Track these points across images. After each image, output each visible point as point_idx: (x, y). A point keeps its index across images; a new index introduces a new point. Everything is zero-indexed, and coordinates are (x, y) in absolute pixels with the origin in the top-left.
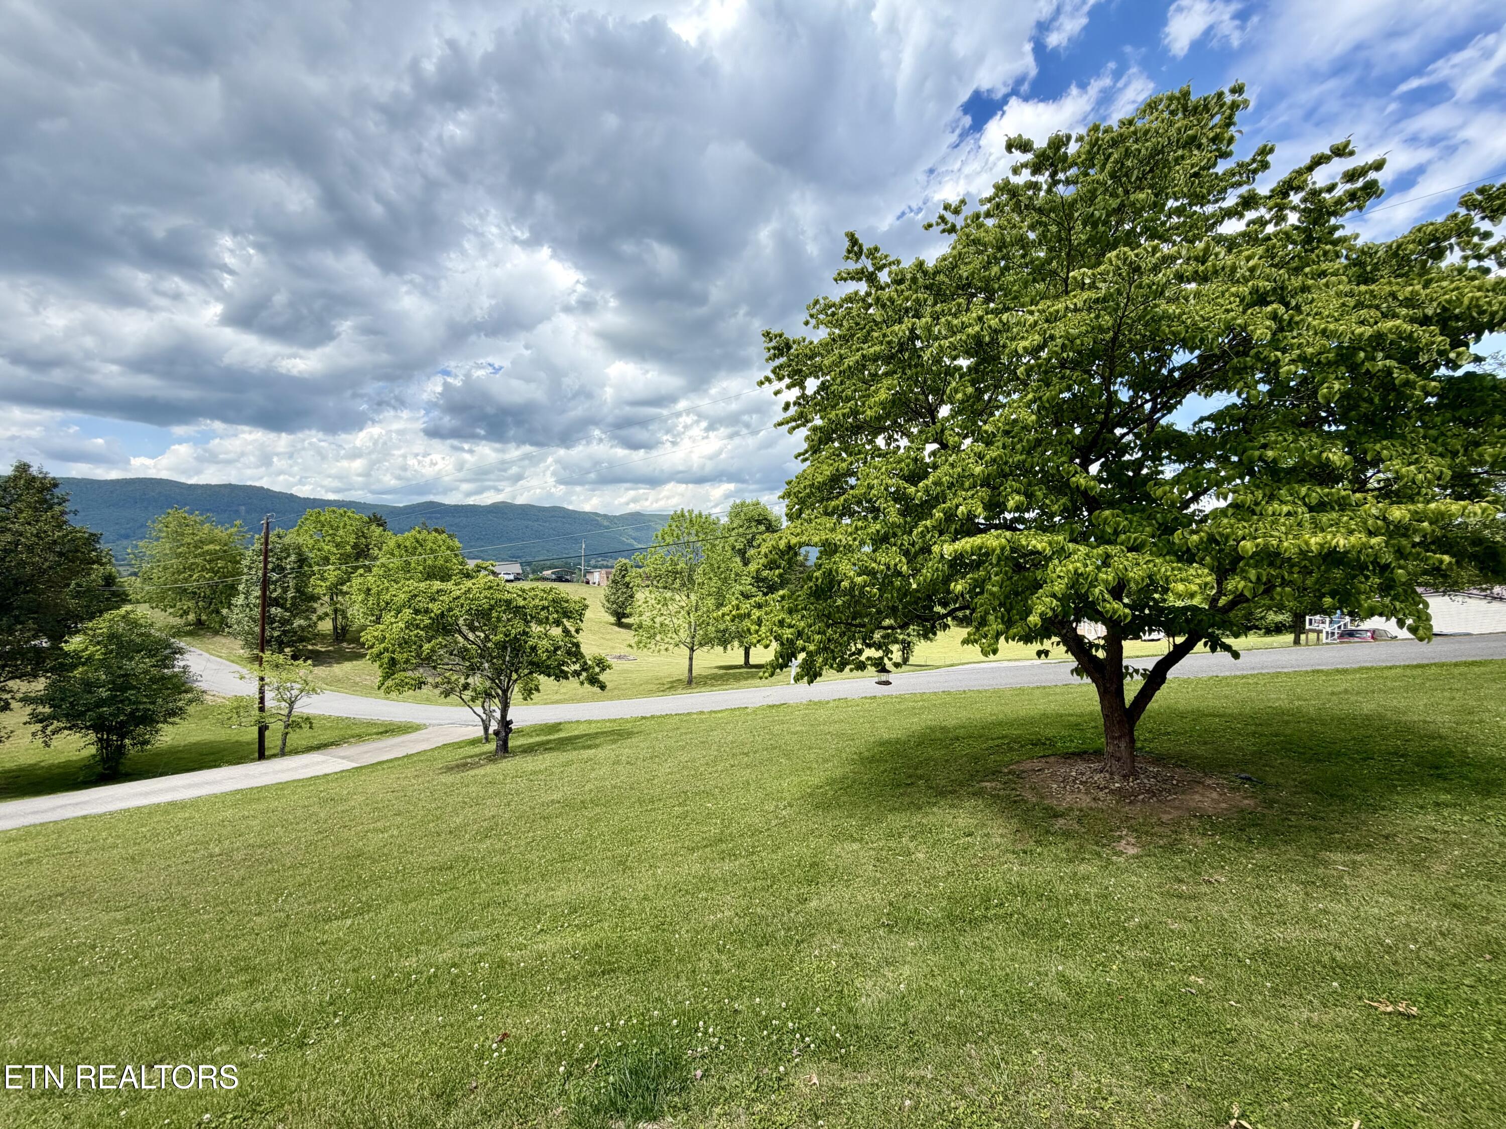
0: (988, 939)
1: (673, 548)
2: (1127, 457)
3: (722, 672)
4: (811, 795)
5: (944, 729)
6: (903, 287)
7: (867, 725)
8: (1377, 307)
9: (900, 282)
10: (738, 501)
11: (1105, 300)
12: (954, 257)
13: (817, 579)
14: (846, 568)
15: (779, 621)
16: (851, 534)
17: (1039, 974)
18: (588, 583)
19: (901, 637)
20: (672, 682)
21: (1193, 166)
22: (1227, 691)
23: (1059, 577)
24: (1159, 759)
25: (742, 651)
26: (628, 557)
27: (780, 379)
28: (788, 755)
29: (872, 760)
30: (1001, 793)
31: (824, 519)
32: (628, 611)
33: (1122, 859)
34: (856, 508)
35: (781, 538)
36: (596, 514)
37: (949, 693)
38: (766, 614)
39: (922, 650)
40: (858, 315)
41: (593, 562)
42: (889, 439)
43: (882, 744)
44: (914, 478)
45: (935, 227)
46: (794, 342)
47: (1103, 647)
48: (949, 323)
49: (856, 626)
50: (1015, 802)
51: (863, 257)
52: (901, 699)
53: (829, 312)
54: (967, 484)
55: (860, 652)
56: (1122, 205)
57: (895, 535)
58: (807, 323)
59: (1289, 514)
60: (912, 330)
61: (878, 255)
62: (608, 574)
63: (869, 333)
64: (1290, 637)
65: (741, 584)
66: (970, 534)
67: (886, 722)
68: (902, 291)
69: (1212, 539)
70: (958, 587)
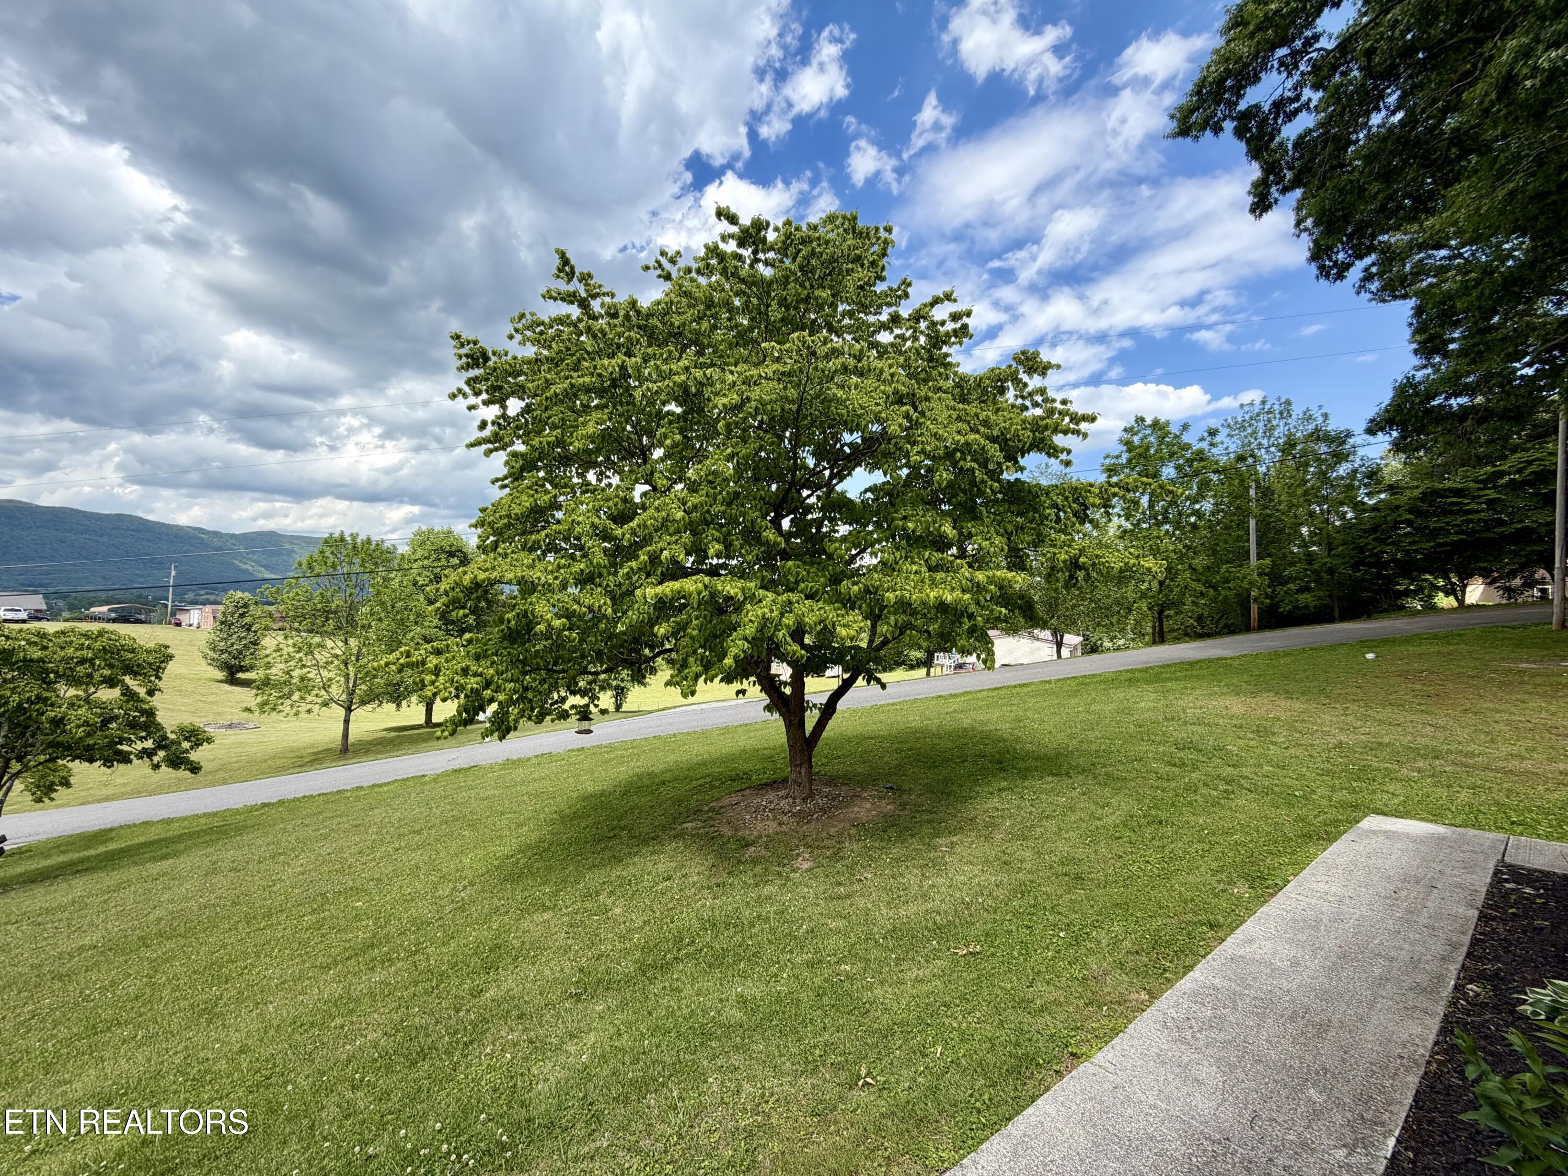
0: (677, 980)
1: (325, 581)
2: (809, 517)
3: (393, 734)
4: (497, 868)
5: (651, 775)
6: (616, 321)
7: (571, 780)
8: (969, 423)
9: (615, 315)
10: (424, 528)
11: (790, 374)
12: (666, 303)
13: (509, 621)
14: (543, 609)
15: (463, 669)
16: (552, 572)
17: (721, 1000)
18: (178, 624)
19: (614, 683)
20: (315, 754)
21: (859, 280)
22: (882, 717)
23: (751, 621)
24: (831, 781)
25: (422, 709)
26: (252, 591)
27: (477, 394)
28: (472, 826)
29: (575, 816)
30: (702, 831)
31: (522, 554)
32: (247, 662)
33: (798, 875)
34: (563, 545)
35: (465, 573)
36: (199, 529)
37: (660, 737)
38: (447, 661)
39: (636, 697)
40: (569, 340)
41: (190, 596)
42: (601, 476)
43: (585, 798)
44: (621, 518)
45: (652, 270)
46: (494, 353)
47: (790, 684)
48: (657, 367)
49: (559, 672)
50: (713, 838)
51: (575, 279)
52: (611, 748)
53: (537, 330)
54: (671, 530)
55: (563, 700)
56: (808, 297)
57: (600, 575)
58: (511, 337)
59: (916, 572)
60: (623, 367)
61: (592, 282)
62: (214, 611)
63: (579, 361)
64: (922, 672)
65: (423, 627)
66: (674, 578)
67: (592, 774)
68: (615, 326)
69: (867, 591)
70: (661, 630)
